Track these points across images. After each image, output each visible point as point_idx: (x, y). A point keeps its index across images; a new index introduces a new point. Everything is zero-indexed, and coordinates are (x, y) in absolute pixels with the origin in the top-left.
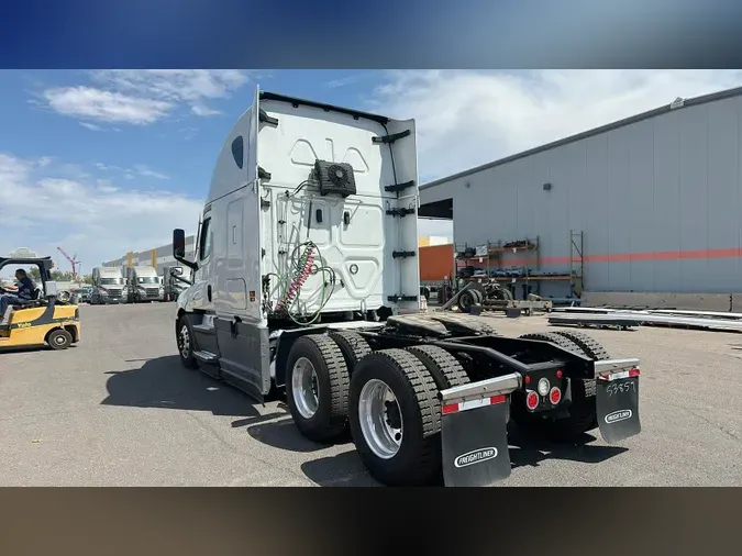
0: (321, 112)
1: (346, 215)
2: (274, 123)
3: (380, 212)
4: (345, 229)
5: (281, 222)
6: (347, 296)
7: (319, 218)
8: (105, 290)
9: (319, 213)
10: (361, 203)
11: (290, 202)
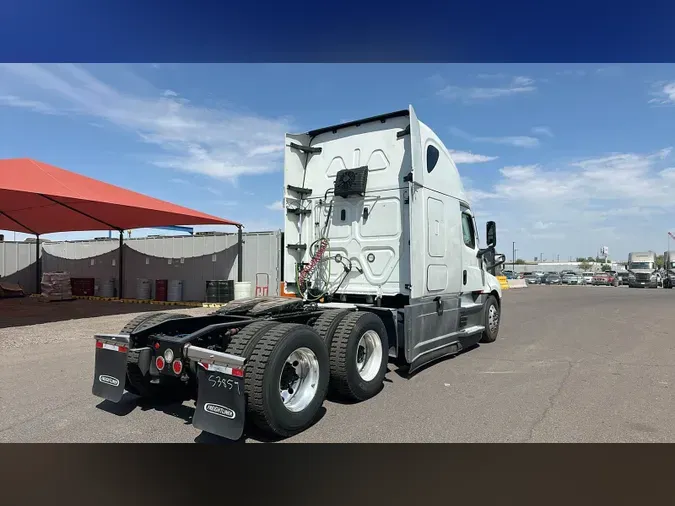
0: (355, 128)
1: (366, 210)
2: (319, 150)
3: (398, 202)
4: (364, 224)
5: (317, 224)
6: (365, 281)
7: (343, 217)
8: (633, 273)
9: (343, 212)
10: (378, 198)
11: (323, 208)
